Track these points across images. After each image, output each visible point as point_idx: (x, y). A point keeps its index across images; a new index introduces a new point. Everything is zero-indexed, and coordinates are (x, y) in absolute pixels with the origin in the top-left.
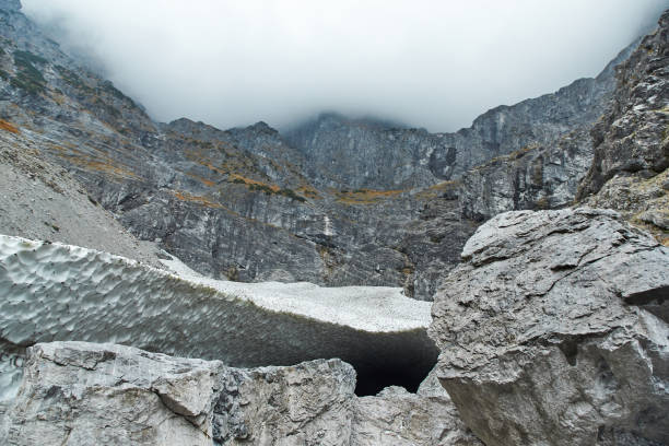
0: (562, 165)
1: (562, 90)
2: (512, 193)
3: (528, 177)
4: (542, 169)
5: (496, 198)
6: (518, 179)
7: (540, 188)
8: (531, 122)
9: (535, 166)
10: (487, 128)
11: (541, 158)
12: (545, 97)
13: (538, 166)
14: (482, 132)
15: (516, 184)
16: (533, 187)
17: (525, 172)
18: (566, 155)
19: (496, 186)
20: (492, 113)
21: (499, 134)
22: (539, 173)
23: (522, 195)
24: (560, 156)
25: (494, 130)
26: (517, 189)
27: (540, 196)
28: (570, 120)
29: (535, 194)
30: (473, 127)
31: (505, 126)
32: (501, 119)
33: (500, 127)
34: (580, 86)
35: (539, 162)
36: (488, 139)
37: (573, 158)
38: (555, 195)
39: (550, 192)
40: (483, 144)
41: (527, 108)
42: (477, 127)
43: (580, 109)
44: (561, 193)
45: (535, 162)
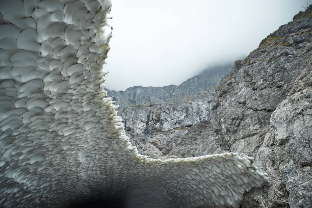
0: (169, 114)
1: (165, 87)
2: (146, 121)
3: (154, 115)
4: (161, 113)
5: (138, 121)
6: (150, 115)
7: (158, 121)
8: (151, 96)
9: (158, 111)
10: (132, 93)
11: (161, 108)
12: (158, 88)
13: (159, 111)
14: (129, 94)
15: (148, 117)
16: (156, 120)
17: (153, 113)
18: (171, 110)
19: (139, 116)
20: (135, 88)
21: (136, 97)
22: (159, 115)
23: (150, 123)
24: (169, 110)
25: (135, 95)
26: (149, 120)
27: (158, 125)
28: (166, 99)
29: (155, 123)
30: (126, 91)
31: (140, 95)
32: (139, 91)
33: (137, 94)
34: (172, 87)
35: (160, 110)
36: (132, 99)
37: (174, 111)
38: (164, 126)
39: (162, 124)
40: (129, 100)
41: (150, 90)
42: (128, 91)
43: (171, 96)
44: (166, 126)
45: (158, 110)
